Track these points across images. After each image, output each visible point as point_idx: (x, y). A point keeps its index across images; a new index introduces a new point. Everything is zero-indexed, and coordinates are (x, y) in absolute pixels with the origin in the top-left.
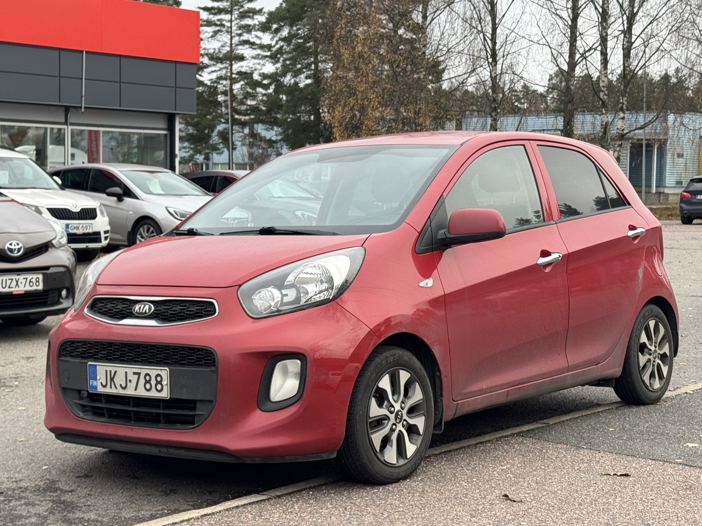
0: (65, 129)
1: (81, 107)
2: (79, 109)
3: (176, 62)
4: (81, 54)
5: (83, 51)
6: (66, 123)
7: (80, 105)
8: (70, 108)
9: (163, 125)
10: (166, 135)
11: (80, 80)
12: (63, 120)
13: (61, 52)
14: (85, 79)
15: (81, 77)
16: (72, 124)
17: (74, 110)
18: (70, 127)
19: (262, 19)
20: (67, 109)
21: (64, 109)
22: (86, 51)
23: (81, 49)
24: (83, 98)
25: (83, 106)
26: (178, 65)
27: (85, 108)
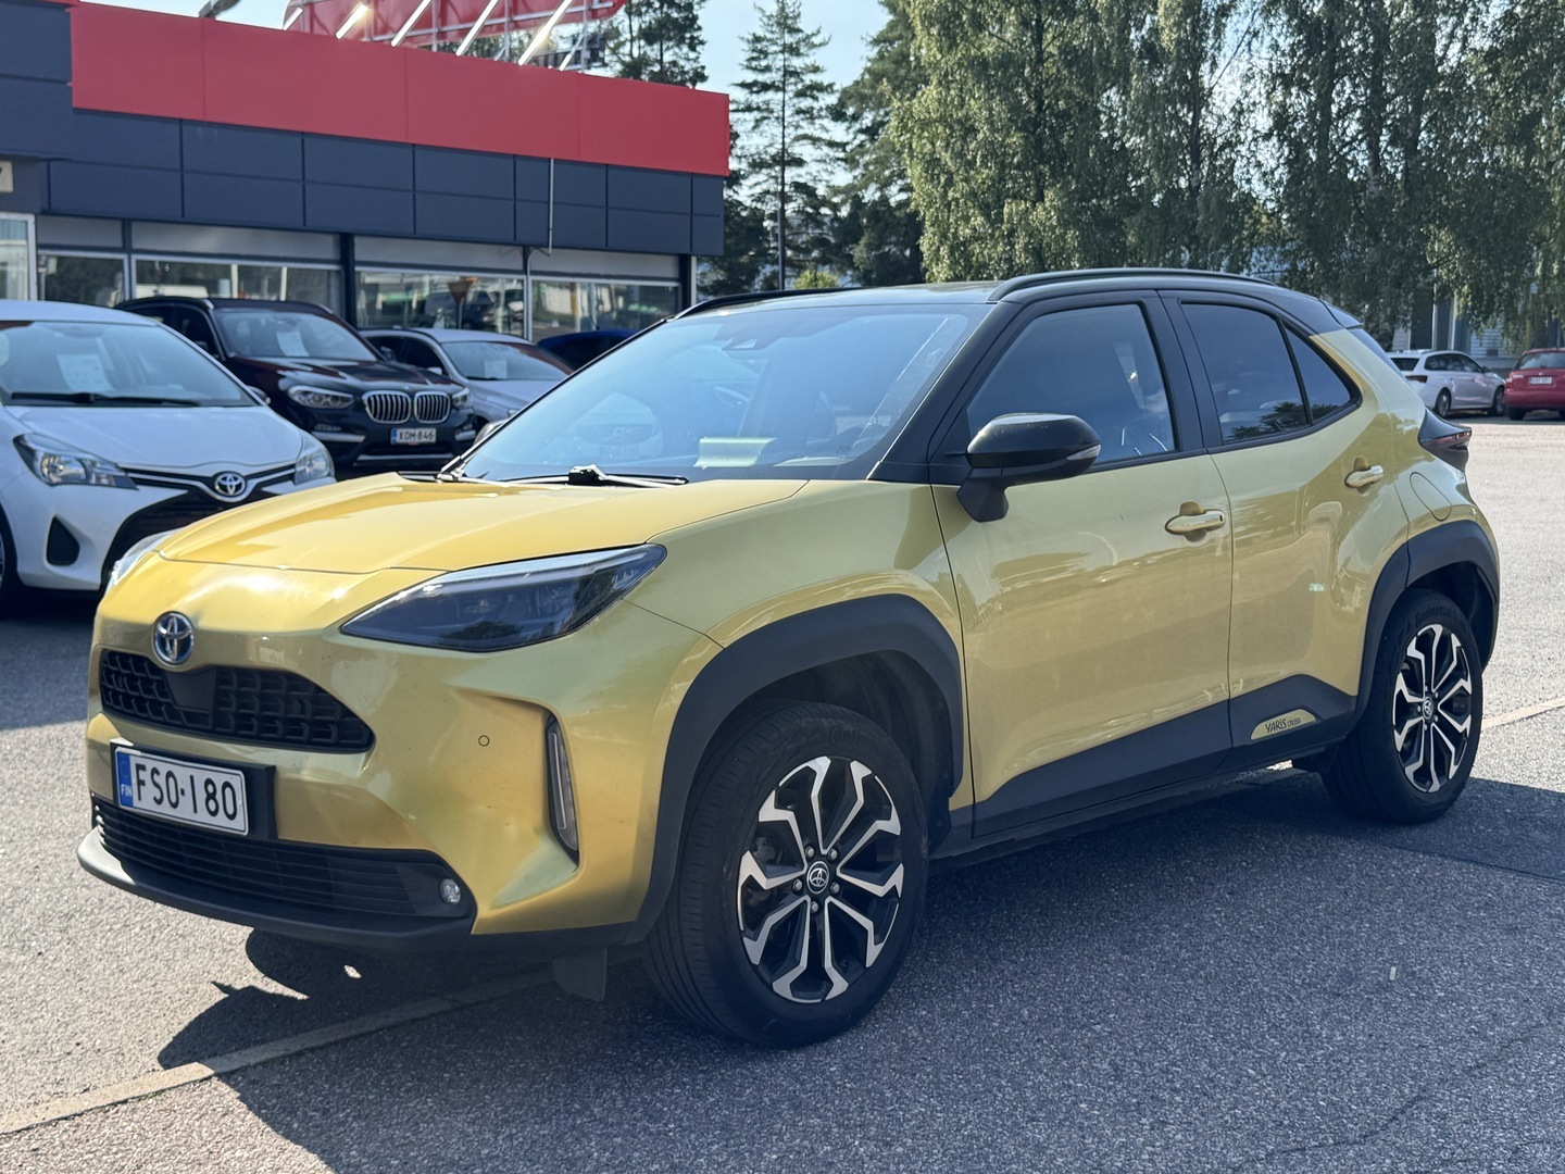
0: (523, 281)
1: (548, 246)
2: (544, 249)
3: (691, 174)
4: (547, 164)
5: (550, 159)
6: (524, 271)
7: (546, 242)
8: (531, 248)
9: (672, 273)
10: (676, 288)
11: (546, 205)
12: (522, 266)
13: (517, 161)
14: (554, 203)
15: (544, 199)
16: (534, 273)
17: (536, 248)
18: (531, 278)
19: (832, 100)
20: (525, 249)
21: (521, 249)
22: (555, 160)
23: (547, 156)
24: (551, 233)
25: (551, 244)
26: (696, 179)
27: (553, 247)
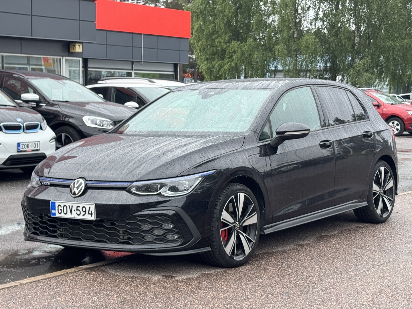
0: (131, 73)
1: (141, 62)
2: (140, 62)
3: (180, 38)
4: (141, 35)
5: (142, 34)
6: (132, 69)
7: (140, 61)
8: (134, 62)
9: (172, 70)
10: (173, 75)
11: (141, 48)
12: (131, 68)
13: (134, 35)
14: (143, 48)
15: (141, 46)
16: (135, 70)
17: (136, 63)
18: (134, 72)
20: (133, 63)
21: (131, 62)
22: (144, 34)
24: (142, 57)
25: (142, 61)
26: (181, 39)
27: (143, 62)
